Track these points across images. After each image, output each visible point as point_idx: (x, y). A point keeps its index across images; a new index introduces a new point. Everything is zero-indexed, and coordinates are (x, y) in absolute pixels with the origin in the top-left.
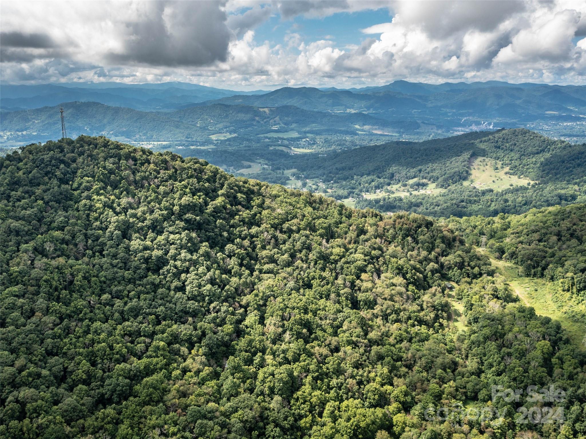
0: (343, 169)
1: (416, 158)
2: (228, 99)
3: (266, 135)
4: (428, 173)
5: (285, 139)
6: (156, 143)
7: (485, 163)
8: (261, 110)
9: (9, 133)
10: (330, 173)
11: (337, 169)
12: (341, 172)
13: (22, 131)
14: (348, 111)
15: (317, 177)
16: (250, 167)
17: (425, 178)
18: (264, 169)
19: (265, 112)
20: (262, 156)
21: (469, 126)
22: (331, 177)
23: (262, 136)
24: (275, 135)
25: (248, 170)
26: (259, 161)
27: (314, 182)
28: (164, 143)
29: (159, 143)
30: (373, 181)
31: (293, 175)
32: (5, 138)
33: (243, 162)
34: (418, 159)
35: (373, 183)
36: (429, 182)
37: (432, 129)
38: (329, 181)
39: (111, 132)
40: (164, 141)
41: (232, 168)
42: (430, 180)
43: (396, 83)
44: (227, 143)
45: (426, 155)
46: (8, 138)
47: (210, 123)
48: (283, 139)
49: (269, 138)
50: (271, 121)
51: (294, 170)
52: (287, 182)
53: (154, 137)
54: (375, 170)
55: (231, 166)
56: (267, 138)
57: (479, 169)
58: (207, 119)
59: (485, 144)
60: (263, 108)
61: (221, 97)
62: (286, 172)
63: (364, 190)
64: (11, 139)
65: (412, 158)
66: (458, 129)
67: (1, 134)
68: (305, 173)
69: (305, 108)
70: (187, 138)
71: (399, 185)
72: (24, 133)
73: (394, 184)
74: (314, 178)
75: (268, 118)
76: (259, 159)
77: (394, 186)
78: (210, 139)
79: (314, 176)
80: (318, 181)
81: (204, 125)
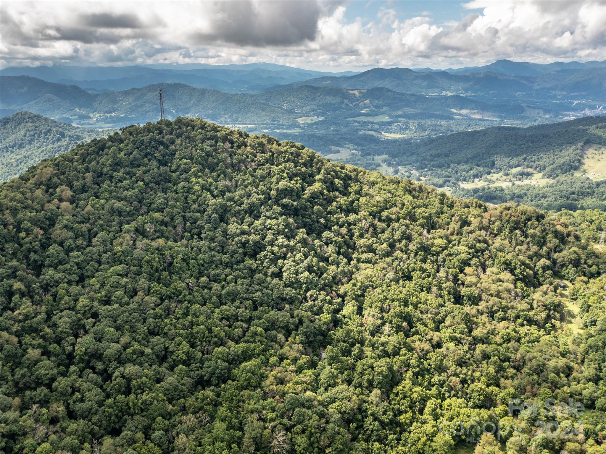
0: (438, 156)
1: (520, 145)
2: (315, 80)
3: (355, 119)
4: (534, 162)
5: (375, 123)
6: (241, 126)
7: (600, 152)
8: (351, 92)
9: (98, 115)
10: (424, 160)
11: (431, 155)
12: (436, 159)
13: (111, 112)
14: (444, 93)
15: (410, 164)
16: (338, 152)
17: (531, 167)
18: (353, 154)
19: (354, 94)
20: (351, 141)
21: (582, 111)
22: (425, 164)
23: (351, 119)
24: (365, 119)
25: (337, 155)
26: (347, 146)
27: (406, 170)
29: (244, 126)
30: (471, 169)
31: (385, 161)
32: (95, 119)
33: (331, 146)
34: (523, 146)
35: (472, 172)
36: (535, 172)
37: (538, 113)
38: (423, 169)
40: (250, 124)
42: (535, 169)
43: (499, 62)
44: (314, 126)
45: (533, 142)
46: (97, 120)
47: (297, 105)
48: (373, 123)
49: (359, 122)
50: (361, 104)
51: (385, 156)
52: (378, 168)
53: (240, 119)
54: (474, 157)
55: (319, 151)
56: (356, 121)
57: (593, 158)
58: (293, 102)
59: (602, 130)
60: (353, 90)
61: (308, 78)
62: (376, 158)
63: (461, 178)
64: (100, 121)
65: (515, 145)
66: (568, 113)
67: (91, 115)
68: (397, 159)
69: (398, 90)
70: (273, 121)
71: (501, 174)
72: (113, 115)
73: (494, 173)
74: (407, 165)
75: (358, 100)
76: (348, 144)
77: (494, 175)
78: (297, 122)
79: (407, 162)
80: (410, 168)
81: (290, 107)
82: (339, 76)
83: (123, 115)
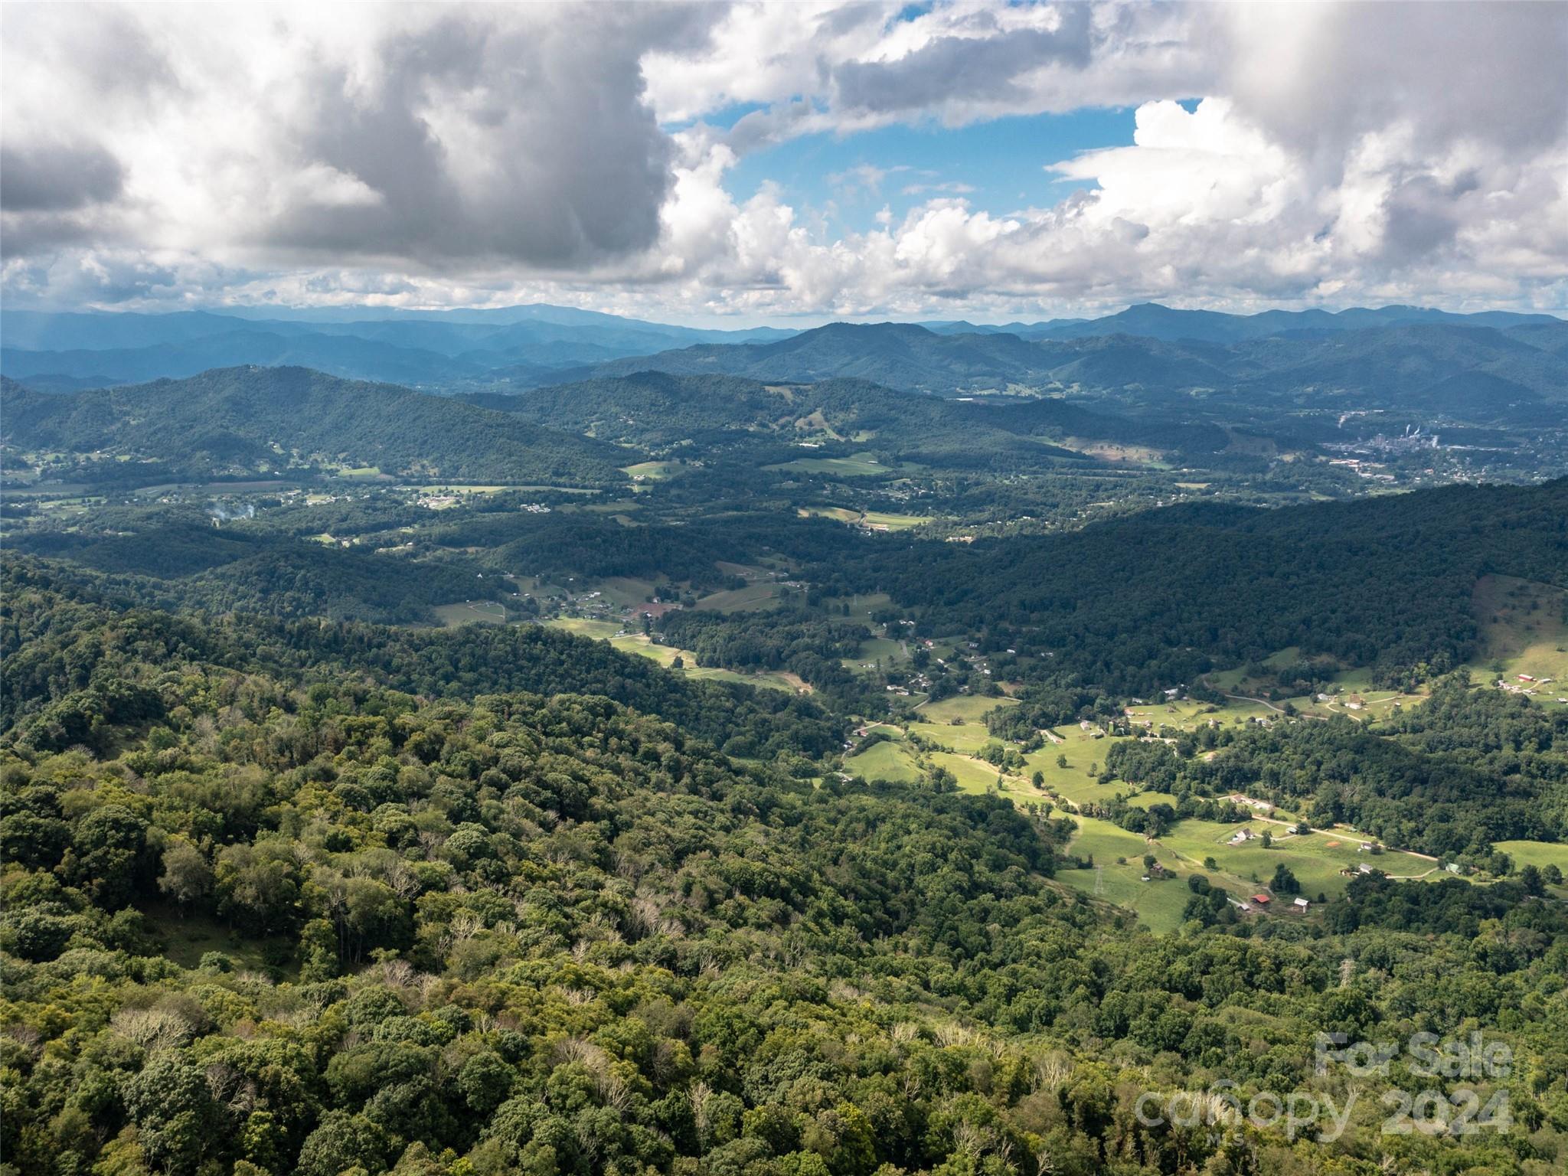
0: (1043, 605)
1: (1286, 576)
2: (677, 354)
3: (785, 467)
4: (1338, 632)
5: (841, 481)
6: (465, 490)
7: (1527, 602)
8: (772, 390)
9: (51, 457)
10: (1002, 617)
11: (1023, 604)
12: (1034, 616)
13: (91, 449)
14: (1012, 389)
15: (961, 632)
16: (741, 584)
17: (1329, 650)
18: (786, 592)
19: (782, 397)
20: (778, 545)
21: (1367, 438)
22: (1005, 632)
23: (775, 468)
24: (813, 467)
25: (738, 594)
26: (768, 560)
27: (952, 652)
28: (491, 490)
29: (475, 489)
30: (1152, 655)
31: (880, 618)
32: (38, 470)
33: (719, 564)
34: (1293, 580)
35: (1154, 663)
36: (1343, 665)
37: (1264, 449)
38: (1000, 648)
39: (341, 456)
40: (491, 484)
41: (686, 585)
42: (1344, 656)
43: (1136, 310)
44: (674, 492)
45: (1321, 566)
46: (44, 472)
47: (627, 426)
48: (834, 479)
49: (796, 479)
50: (800, 423)
51: (880, 600)
52: (864, 645)
53: (464, 470)
54: (1153, 614)
55: (685, 579)
56: (787, 475)
57: (1509, 621)
58: (617, 417)
59: (1522, 532)
60: (777, 384)
61: (658, 348)
62: (856, 602)
63: (1126, 687)
64: (55, 475)
65: (1271, 575)
66: (1335, 447)
67: (30, 458)
68: (917, 611)
69: (891, 382)
70: (557, 474)
71: (1243, 670)
72: (95, 456)
73: (1222, 668)
74: (949, 634)
75: (791, 413)
76: (768, 554)
77: (1223, 675)
78: (627, 478)
79: (950, 627)
80: (962, 645)
81: (608, 433)
82: (737, 341)
83: (126, 458)
